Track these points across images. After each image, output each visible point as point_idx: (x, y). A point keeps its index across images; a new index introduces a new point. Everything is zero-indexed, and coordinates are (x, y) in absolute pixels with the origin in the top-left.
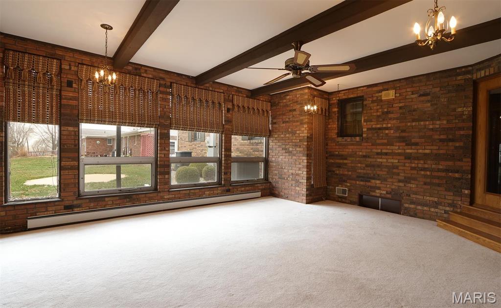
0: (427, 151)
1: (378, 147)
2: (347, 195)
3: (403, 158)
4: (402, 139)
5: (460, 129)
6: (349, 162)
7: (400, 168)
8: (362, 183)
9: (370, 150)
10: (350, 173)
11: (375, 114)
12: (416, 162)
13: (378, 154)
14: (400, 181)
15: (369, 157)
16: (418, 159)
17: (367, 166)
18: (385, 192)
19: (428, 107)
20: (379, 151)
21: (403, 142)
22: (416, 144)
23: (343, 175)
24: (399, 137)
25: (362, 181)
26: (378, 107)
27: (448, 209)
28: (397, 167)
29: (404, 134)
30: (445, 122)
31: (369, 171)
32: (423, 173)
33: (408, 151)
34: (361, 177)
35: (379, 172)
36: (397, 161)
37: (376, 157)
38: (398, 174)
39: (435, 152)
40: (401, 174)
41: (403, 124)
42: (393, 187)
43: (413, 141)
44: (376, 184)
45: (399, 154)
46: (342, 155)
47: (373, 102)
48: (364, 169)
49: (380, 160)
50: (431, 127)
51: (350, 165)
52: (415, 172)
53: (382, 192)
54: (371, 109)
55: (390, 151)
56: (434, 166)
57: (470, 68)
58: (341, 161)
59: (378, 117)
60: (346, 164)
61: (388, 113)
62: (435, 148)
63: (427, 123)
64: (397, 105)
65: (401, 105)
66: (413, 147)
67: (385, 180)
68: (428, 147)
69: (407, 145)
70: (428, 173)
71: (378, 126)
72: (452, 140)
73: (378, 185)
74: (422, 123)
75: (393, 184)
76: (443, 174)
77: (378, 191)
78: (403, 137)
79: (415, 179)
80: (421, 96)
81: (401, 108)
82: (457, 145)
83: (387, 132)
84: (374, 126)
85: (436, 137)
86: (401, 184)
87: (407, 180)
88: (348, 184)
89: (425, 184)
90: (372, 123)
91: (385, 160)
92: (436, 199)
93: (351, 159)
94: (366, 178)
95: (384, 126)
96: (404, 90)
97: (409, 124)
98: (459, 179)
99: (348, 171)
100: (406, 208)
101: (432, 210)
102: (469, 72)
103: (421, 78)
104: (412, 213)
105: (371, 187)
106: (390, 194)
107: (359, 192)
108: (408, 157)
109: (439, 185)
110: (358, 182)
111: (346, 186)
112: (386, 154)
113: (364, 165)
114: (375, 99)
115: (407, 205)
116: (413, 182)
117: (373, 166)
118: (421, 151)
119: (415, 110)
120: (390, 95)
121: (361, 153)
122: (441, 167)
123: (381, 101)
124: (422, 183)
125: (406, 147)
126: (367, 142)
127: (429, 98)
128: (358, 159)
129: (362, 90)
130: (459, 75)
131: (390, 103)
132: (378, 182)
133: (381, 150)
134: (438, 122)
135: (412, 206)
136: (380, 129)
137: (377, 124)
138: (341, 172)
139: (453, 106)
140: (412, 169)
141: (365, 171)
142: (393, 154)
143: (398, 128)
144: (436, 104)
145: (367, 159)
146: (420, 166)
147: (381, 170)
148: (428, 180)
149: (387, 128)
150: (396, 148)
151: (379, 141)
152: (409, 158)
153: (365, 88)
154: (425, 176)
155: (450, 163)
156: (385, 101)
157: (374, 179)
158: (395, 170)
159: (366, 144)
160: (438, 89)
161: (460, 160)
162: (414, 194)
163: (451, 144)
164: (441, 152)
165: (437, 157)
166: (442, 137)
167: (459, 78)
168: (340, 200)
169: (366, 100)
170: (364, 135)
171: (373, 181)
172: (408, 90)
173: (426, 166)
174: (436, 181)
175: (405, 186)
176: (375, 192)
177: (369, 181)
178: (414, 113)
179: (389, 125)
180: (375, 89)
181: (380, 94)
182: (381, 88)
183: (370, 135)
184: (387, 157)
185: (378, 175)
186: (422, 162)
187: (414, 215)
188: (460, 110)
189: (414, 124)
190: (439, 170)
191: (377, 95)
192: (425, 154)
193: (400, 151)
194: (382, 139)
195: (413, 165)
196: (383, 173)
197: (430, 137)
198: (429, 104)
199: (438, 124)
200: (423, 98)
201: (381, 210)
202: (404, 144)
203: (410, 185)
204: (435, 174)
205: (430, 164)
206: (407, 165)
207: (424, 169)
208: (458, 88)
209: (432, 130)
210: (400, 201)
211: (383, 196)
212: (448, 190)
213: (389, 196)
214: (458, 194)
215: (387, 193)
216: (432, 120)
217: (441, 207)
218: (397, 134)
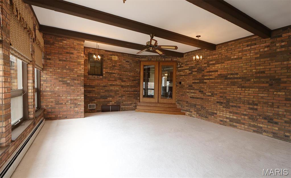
0: (128, 84)
1: (110, 82)
2: (95, 108)
3: (120, 87)
5: (137, 77)
6: (96, 89)
7: (119, 91)
8: (103, 100)
9: (107, 83)
10: (97, 95)
11: (109, 65)
12: (125, 88)
13: (111, 85)
14: (120, 97)
15: (106, 86)
16: (126, 87)
17: (106, 91)
18: (114, 103)
19: (128, 67)
21: (120, 80)
22: (125, 81)
23: (92, 97)
24: (119, 78)
25: (103, 99)
26: (110, 62)
27: (134, 105)
29: (121, 77)
30: (133, 74)
31: (107, 94)
32: (127, 93)
33: (122, 84)
34: (102, 97)
35: (111, 94)
36: (118, 88)
37: (110, 86)
38: (119, 94)
39: (131, 84)
40: (120, 94)
41: (120, 72)
42: (117, 100)
43: (124, 80)
44: (110, 99)
46: (92, 86)
47: (108, 59)
48: (104, 93)
49: (112, 88)
50: (129, 75)
51: (96, 91)
52: (124, 92)
53: (112, 103)
54: (107, 63)
56: (130, 90)
57: (139, 56)
58: (91, 89)
59: (111, 67)
60: (94, 91)
62: (131, 83)
63: (128, 73)
64: (118, 63)
65: (120, 64)
66: (124, 82)
67: (114, 97)
68: (128, 83)
69: (122, 81)
70: (129, 93)
71: (111, 72)
72: (135, 80)
73: (111, 100)
74: (127, 73)
75: (118, 99)
76: (132, 93)
77: (111, 103)
78: (121, 78)
79: (124, 95)
80: (126, 62)
81: (119, 65)
83: (114, 75)
84: (108, 71)
85: (131, 79)
86: (120, 98)
87: (122, 96)
88: (96, 102)
89: (128, 97)
90: (108, 70)
91: (114, 88)
92: (131, 102)
93: (97, 88)
94: (105, 97)
95: (113, 72)
97: (122, 73)
98: (137, 94)
99: (95, 94)
100: (122, 108)
101: (130, 106)
102: (139, 58)
103: (126, 54)
104: (124, 109)
105: (108, 101)
107: (102, 105)
108: (122, 86)
109: (131, 97)
110: (101, 100)
111: (95, 103)
112: (114, 85)
113: (104, 91)
114: (109, 58)
115: (122, 107)
116: (124, 97)
117: (108, 91)
118: (126, 84)
119: (124, 67)
120: (115, 58)
121: (102, 85)
122: (132, 90)
123: (112, 60)
124: (127, 97)
125: (122, 82)
126: (105, 79)
127: (129, 63)
128: (101, 88)
129: (103, 52)
130: (137, 57)
131: (116, 62)
132: (111, 98)
133: (112, 83)
134: (131, 73)
135: (124, 107)
136: (111, 73)
137: (110, 71)
138: (91, 96)
139: (135, 68)
140: (124, 91)
141: (105, 94)
142: (117, 85)
143: (119, 74)
144: (131, 66)
145: (105, 88)
146: (126, 90)
148: (129, 95)
149: (114, 73)
150: (118, 82)
151: (111, 79)
152: (122, 87)
153: (104, 51)
154: (128, 94)
155: (135, 89)
156: (114, 60)
157: (109, 97)
158: (118, 92)
159: (104, 80)
160: (131, 61)
161: (137, 87)
162: (124, 102)
163: (135, 82)
164: (132, 84)
165: (131, 87)
166: (133, 79)
167: (137, 58)
168: (91, 111)
169: (104, 57)
170: (104, 75)
171: (109, 98)
172: (122, 58)
173: (128, 90)
174: (131, 95)
175: (121, 99)
176: (109, 103)
177: (107, 99)
178: (124, 68)
179: (115, 72)
180: (109, 53)
181: (111, 56)
182: (111, 53)
183: (107, 76)
185: (111, 95)
186: (127, 88)
187: (125, 110)
188: (137, 70)
189: (124, 73)
190: (132, 91)
191: (110, 56)
192: (128, 85)
193: (119, 84)
194: (112, 78)
195: (124, 90)
196: (113, 94)
197: (129, 79)
198: (129, 66)
199: (132, 74)
200: (127, 63)
201: (111, 111)
202: (121, 81)
203: (123, 98)
204: (131, 93)
205: (129, 89)
206: (122, 90)
207: (127, 91)
208: (137, 62)
209: (130, 76)
210: (119, 105)
211: (113, 104)
212: (134, 98)
213: (115, 104)
214: (137, 99)
215: (115, 103)
216: (130, 72)
217: (132, 105)
218: (118, 77)
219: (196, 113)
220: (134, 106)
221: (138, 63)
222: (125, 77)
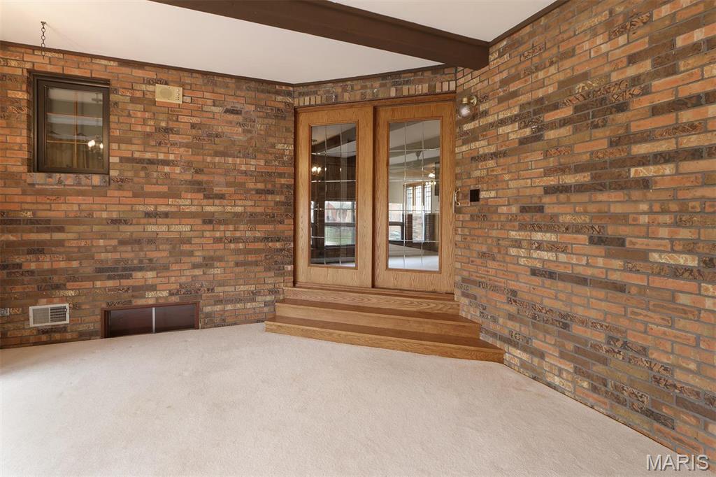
0: (239, 209)
1: (148, 200)
2: (67, 321)
3: (199, 221)
4: (197, 186)
5: (281, 175)
6: (70, 236)
7: (195, 241)
8: (110, 283)
9: (129, 208)
10: (75, 264)
11: (139, 128)
12: (222, 228)
13: (148, 215)
14: (195, 266)
15: (126, 222)
16: (225, 222)
17: (122, 242)
18: (165, 294)
19: (237, 134)
20: (152, 208)
21: (199, 191)
22: (222, 197)
23: (54, 271)
24: (192, 183)
25: (109, 278)
26: (147, 115)
27: (269, 298)
28: (189, 241)
29: (200, 177)
30: (262, 163)
31: (128, 254)
32: (232, 246)
33: (208, 209)
34: (104, 271)
35: (150, 255)
36: (188, 228)
37: (145, 221)
38: (191, 254)
39: (249, 210)
40: (197, 253)
41: (200, 158)
42: (183, 280)
43: (217, 190)
44: (146, 280)
45: (193, 215)
46: (48, 221)
47: (134, 100)
48: (114, 250)
49: (154, 228)
50: (243, 168)
51: (74, 243)
52: (221, 246)
53: (159, 294)
54: (129, 115)
55: (174, 209)
56: (248, 234)
57: (291, 89)
58: (46, 236)
59: (149, 135)
60: (61, 243)
61: (167, 130)
62: (251, 203)
63: (238, 161)
64: (186, 119)
65: (194, 120)
66: (217, 202)
67: (166, 268)
68: (239, 203)
69: (207, 197)
70: (241, 246)
71: (148, 156)
72: (271, 192)
73: (150, 282)
74: (230, 160)
75: (184, 274)
76: (261, 245)
77: (150, 294)
78: (199, 183)
79: (220, 259)
80: (227, 111)
81: (193, 126)
82: (278, 199)
83: (167, 169)
84: (137, 155)
85: (251, 186)
86: (198, 272)
87: (208, 263)
88: (71, 293)
89: (237, 264)
90: (134, 147)
91: (164, 228)
92: (253, 288)
93: (76, 228)
94: (125, 271)
95: (161, 156)
96: (200, 94)
97: (209, 159)
98: (281, 250)
99: (69, 259)
100: (209, 315)
101: (249, 305)
102: (289, 94)
103: (228, 80)
104: (217, 320)
105: (135, 288)
106: (177, 293)
107: (104, 306)
108: (209, 220)
109: (256, 263)
110: (98, 284)
111: (65, 299)
112: (166, 215)
113: (115, 242)
114: (138, 94)
115: (208, 309)
116: (217, 264)
117: (138, 242)
118: (228, 209)
119: (218, 135)
120: (172, 95)
121: (105, 215)
122: (258, 234)
123: (154, 102)
124: (232, 264)
125: (205, 202)
126: (120, 188)
127: (240, 118)
128: (96, 228)
129: (106, 66)
130: (278, 93)
131: (173, 112)
132: (150, 274)
133: (156, 206)
134: (253, 162)
135: (218, 308)
136: (151, 162)
137: (145, 151)
138: (46, 266)
139: (272, 140)
140: (218, 240)
141: (117, 256)
142: (181, 215)
143: (189, 165)
144: (250, 131)
145: (123, 227)
146: (228, 234)
147: (157, 250)
148: (241, 258)
149: (166, 163)
150: (188, 203)
151: (148, 188)
152: (210, 222)
153: (112, 63)
154: (238, 252)
155: (270, 227)
156: (163, 105)
157: (141, 269)
158: (186, 247)
159: (116, 193)
160: (253, 108)
161: (281, 222)
162: (220, 286)
163: (270, 197)
164: (258, 210)
165: (253, 219)
166: (260, 186)
167: (279, 98)
168: (44, 338)
169: (116, 91)
170: (113, 173)
171: (139, 275)
172: (207, 95)
173: (238, 234)
174: (251, 258)
175: (204, 274)
176: (143, 297)
177: (129, 277)
178: (217, 140)
179: (172, 157)
180: (139, 73)
181: (151, 88)
182: (152, 75)
183: (129, 174)
184: (167, 221)
185: (151, 260)
186: (231, 227)
187: (223, 323)
188: (280, 146)
189: (217, 160)
190: (256, 240)
191: (143, 87)
192: (237, 214)
193: (193, 209)
194: (157, 183)
195: (218, 234)
196: (160, 255)
197: (242, 185)
198: (240, 130)
199: (254, 164)
200: (230, 117)
201: (159, 330)
202: (201, 196)
203: (212, 271)
204: (251, 246)
205: (244, 231)
206: (207, 234)
207: (234, 240)
208: (278, 114)
209: (245, 173)
210: (196, 304)
211: (161, 301)
212: (268, 269)
213: (175, 299)
214: (280, 272)
215: (171, 294)
216: (244, 157)
217: (259, 298)
218: (188, 177)
219: (569, 367)
220: (266, 304)
221: (284, 118)
222: (217, 179)
